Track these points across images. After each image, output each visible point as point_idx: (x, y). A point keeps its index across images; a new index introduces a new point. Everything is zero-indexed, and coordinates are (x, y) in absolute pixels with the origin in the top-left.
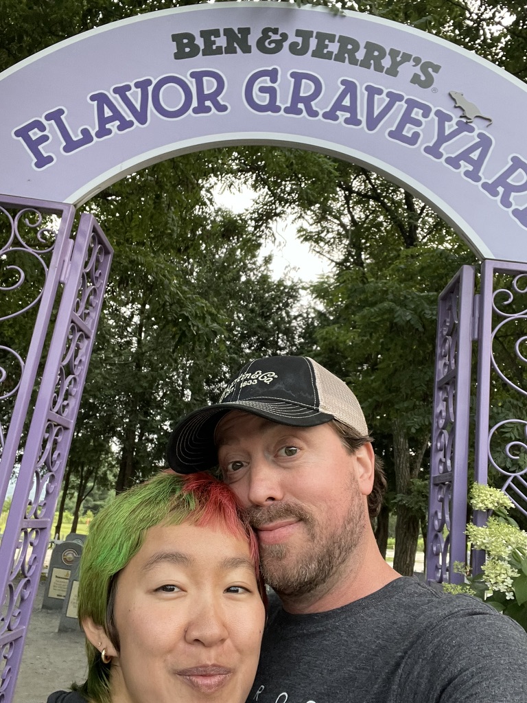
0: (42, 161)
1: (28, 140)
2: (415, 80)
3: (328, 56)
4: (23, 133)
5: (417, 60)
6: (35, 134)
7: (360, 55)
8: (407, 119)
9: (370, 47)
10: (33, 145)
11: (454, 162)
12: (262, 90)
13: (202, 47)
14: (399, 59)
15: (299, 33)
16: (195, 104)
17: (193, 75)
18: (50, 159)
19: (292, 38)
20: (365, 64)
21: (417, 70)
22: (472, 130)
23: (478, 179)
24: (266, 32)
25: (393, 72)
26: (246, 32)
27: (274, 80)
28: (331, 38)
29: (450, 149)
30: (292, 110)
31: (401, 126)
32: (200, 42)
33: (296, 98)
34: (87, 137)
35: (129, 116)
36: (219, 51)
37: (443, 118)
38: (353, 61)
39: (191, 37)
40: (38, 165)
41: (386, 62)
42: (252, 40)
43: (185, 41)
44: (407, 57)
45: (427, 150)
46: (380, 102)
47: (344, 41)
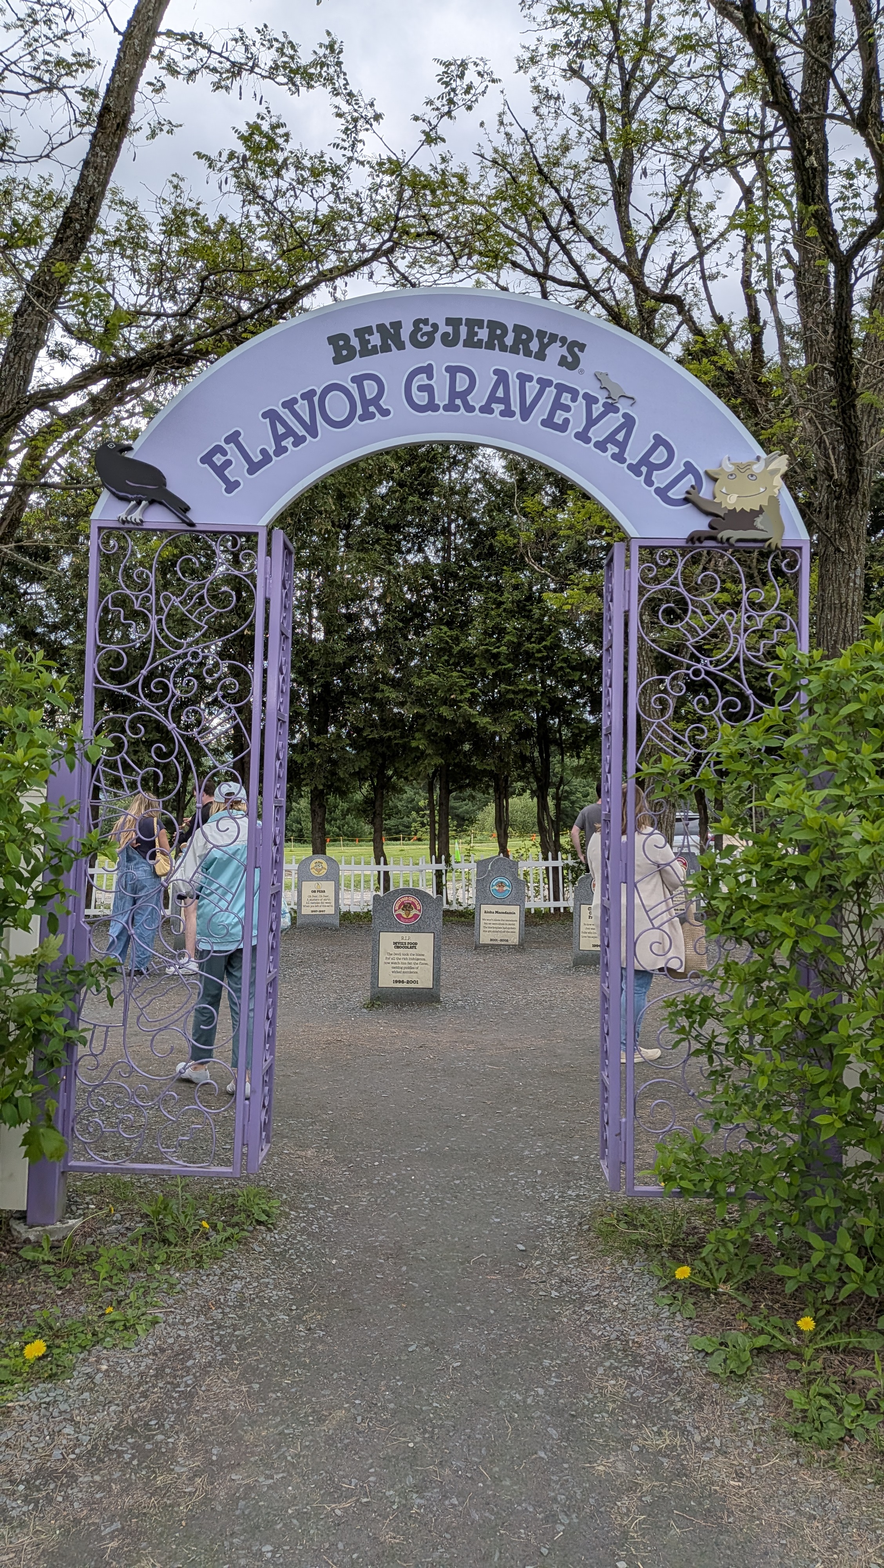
0: (231, 486)
1: (213, 466)
2: (563, 362)
3: (479, 345)
4: (207, 459)
5: (563, 340)
6: (218, 459)
7: (509, 340)
8: (558, 405)
9: (518, 329)
10: (220, 471)
11: (601, 446)
12: (421, 388)
13: (358, 348)
14: (546, 341)
15: (449, 321)
16: (359, 411)
17: (353, 380)
18: (237, 484)
19: (443, 328)
20: (514, 350)
21: (564, 351)
22: (617, 410)
23: (623, 461)
24: (417, 323)
25: (541, 356)
26: (397, 325)
27: (430, 377)
29: (598, 433)
30: (451, 407)
31: (552, 414)
32: (355, 342)
33: (453, 394)
34: (266, 458)
36: (374, 351)
37: (590, 400)
39: (345, 337)
40: (229, 490)
41: (534, 346)
42: (405, 335)
43: (341, 343)
44: (553, 338)
45: (578, 436)
46: (532, 389)
47: (493, 325)
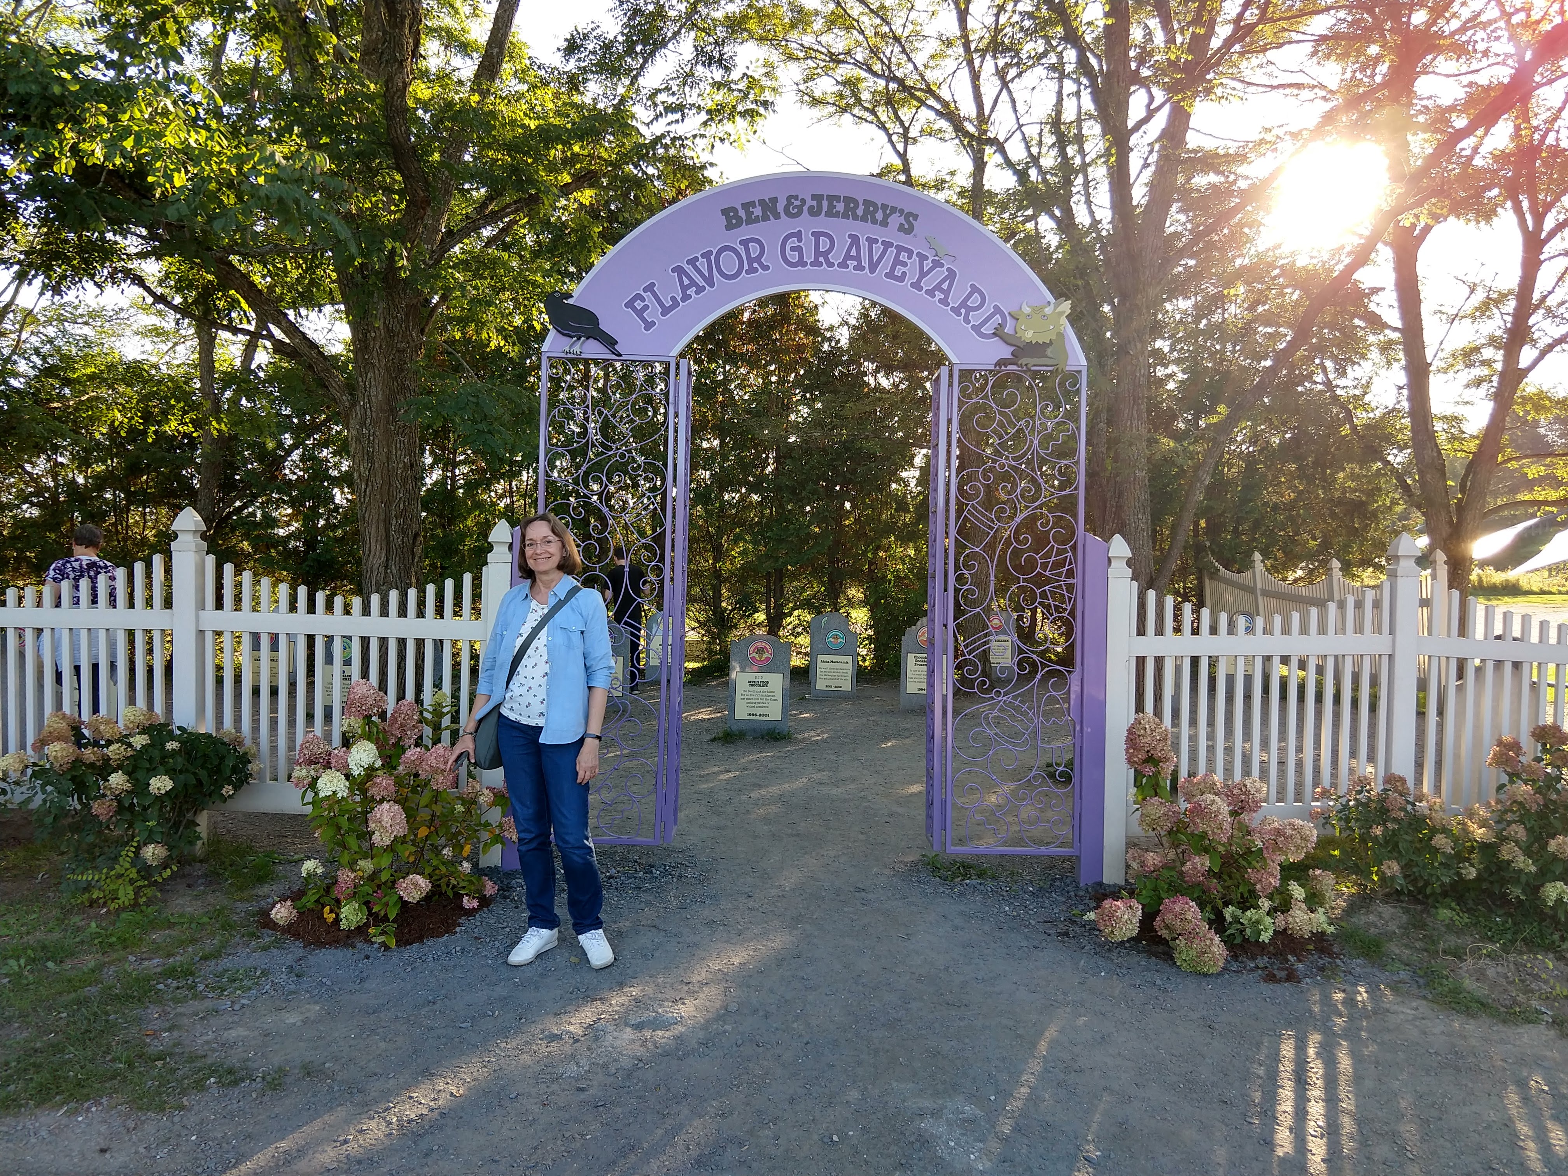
0: (649, 325)
1: (634, 309)
2: (901, 228)
3: (837, 215)
5: (902, 211)
7: (860, 212)
8: (897, 262)
11: (932, 293)
12: (793, 249)
13: (744, 218)
14: (888, 212)
15: (814, 197)
16: (746, 267)
17: (741, 242)
18: (653, 323)
19: (810, 202)
20: (864, 219)
21: (902, 220)
22: (942, 266)
23: (947, 304)
24: (789, 198)
25: (884, 223)
26: (774, 200)
27: (800, 241)
28: (837, 198)
29: (927, 284)
30: (816, 263)
31: (893, 268)
32: (742, 213)
33: (818, 254)
34: (675, 304)
35: (702, 283)
36: (757, 220)
37: (922, 258)
38: (855, 218)
39: (734, 210)
40: (647, 328)
41: (879, 216)
43: (731, 214)
44: (894, 210)
45: (912, 285)
46: (878, 248)
